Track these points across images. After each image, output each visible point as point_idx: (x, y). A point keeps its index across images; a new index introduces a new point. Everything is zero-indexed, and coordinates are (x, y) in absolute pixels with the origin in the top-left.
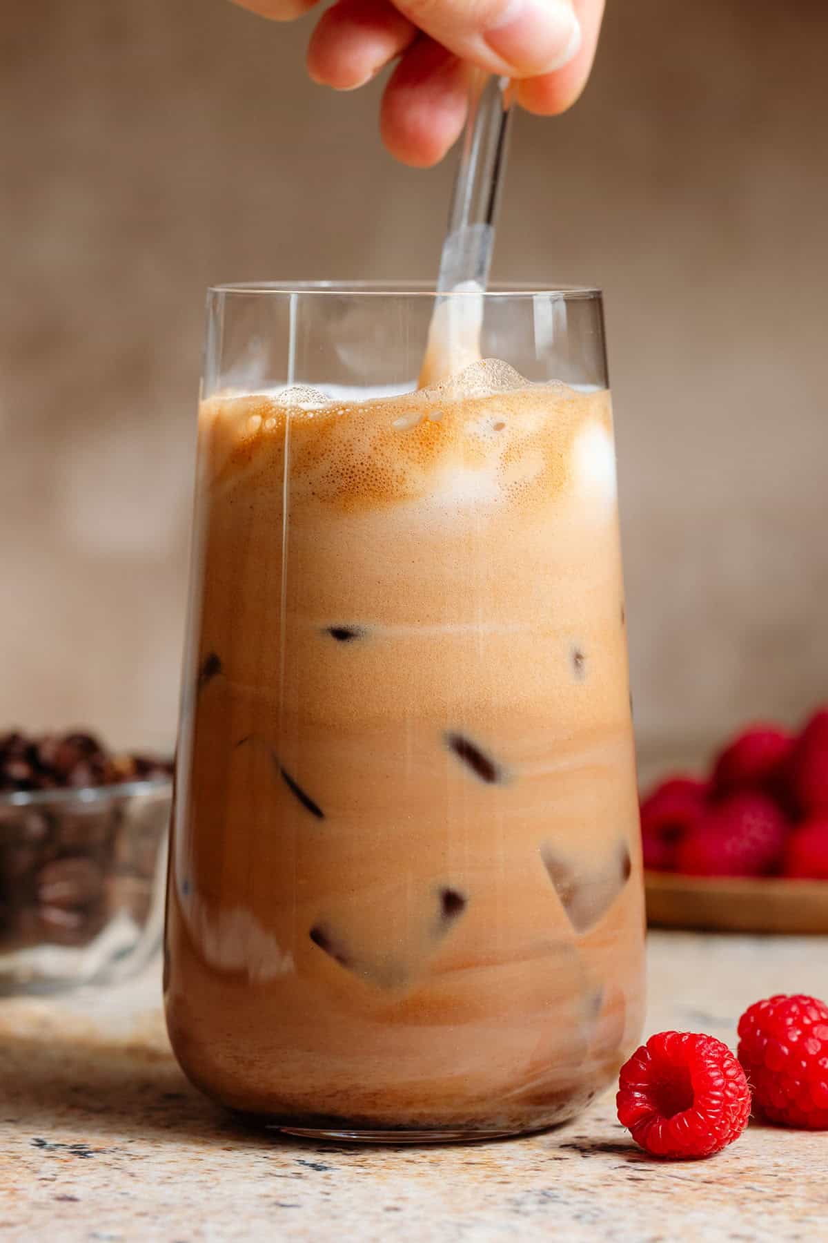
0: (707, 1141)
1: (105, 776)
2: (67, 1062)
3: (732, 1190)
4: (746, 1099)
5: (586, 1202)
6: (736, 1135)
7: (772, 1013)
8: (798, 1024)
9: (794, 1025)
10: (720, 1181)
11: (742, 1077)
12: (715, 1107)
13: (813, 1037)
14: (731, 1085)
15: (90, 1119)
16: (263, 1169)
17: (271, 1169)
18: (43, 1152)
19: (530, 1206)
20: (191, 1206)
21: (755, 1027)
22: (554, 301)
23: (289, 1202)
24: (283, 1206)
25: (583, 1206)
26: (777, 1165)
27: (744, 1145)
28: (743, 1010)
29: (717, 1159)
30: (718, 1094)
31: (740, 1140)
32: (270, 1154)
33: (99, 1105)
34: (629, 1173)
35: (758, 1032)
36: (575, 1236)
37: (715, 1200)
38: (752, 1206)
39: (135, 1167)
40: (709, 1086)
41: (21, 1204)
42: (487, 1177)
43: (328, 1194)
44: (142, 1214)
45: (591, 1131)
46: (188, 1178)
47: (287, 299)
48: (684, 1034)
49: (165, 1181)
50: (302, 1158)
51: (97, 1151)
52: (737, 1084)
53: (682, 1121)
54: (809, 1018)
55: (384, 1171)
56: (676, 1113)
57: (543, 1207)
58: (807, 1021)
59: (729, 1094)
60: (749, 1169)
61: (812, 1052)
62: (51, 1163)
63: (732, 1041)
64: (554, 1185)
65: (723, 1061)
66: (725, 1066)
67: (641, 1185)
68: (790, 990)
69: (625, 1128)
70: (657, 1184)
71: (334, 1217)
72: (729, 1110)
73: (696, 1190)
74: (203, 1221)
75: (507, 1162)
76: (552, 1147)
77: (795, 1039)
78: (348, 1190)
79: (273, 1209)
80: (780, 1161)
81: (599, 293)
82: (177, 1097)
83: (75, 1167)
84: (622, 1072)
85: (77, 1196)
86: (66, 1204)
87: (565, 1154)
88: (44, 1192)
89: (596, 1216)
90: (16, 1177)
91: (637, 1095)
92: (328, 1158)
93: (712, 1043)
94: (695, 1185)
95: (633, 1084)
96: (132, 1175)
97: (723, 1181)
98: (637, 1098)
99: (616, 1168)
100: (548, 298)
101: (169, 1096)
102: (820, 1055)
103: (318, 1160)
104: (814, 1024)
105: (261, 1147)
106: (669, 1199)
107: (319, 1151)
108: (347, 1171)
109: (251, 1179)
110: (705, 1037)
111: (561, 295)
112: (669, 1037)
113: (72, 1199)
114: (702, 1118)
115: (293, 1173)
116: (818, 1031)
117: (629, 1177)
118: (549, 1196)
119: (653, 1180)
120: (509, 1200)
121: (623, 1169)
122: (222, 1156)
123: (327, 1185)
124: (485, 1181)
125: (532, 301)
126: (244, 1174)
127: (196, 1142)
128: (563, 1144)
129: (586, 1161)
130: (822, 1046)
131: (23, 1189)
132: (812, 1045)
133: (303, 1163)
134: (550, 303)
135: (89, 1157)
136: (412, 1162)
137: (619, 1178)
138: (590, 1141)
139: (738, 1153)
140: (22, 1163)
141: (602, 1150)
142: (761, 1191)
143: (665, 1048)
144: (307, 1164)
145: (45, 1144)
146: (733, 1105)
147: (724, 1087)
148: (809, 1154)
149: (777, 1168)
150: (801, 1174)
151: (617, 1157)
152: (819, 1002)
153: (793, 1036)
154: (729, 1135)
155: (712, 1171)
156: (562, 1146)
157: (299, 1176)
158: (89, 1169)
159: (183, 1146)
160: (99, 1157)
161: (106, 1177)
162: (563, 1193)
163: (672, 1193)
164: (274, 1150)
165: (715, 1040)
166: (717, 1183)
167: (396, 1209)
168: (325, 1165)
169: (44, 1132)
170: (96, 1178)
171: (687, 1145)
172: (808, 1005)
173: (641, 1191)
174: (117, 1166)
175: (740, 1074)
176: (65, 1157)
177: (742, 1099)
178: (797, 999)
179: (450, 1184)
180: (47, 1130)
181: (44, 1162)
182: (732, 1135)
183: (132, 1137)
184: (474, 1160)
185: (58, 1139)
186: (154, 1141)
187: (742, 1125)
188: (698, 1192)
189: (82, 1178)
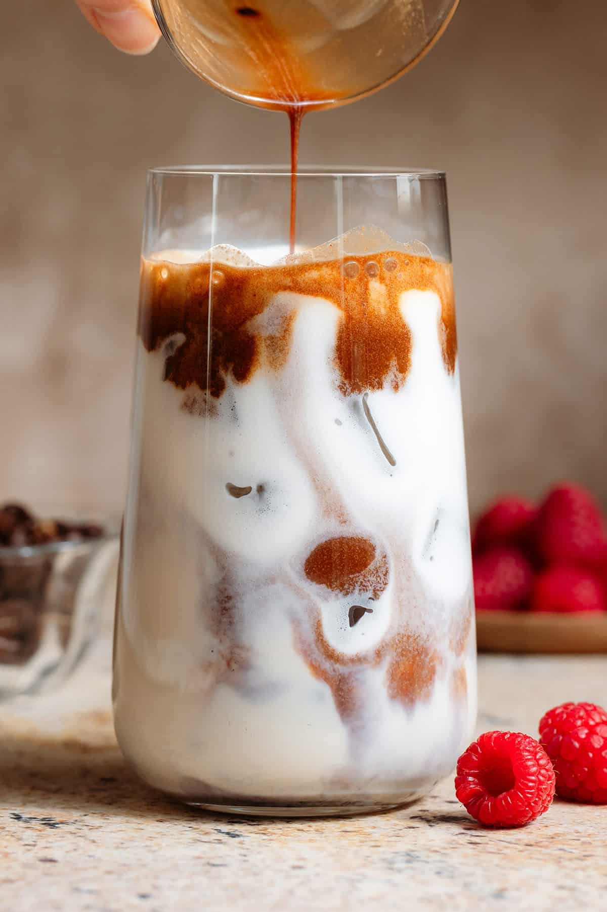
0: (523, 814)
1: (36, 537)
2: (21, 754)
3: (549, 851)
4: (553, 782)
5: (441, 861)
6: (545, 809)
7: (565, 716)
8: (586, 725)
9: (582, 725)
10: (537, 844)
11: (550, 766)
12: (531, 788)
13: (597, 734)
14: (543, 771)
15: (49, 798)
16: (191, 836)
17: (197, 836)
18: (21, 824)
19: (400, 865)
20: (144, 866)
21: (552, 727)
22: (411, 181)
23: (217, 862)
24: (214, 865)
25: (440, 865)
26: (578, 832)
27: (551, 816)
28: (542, 714)
29: (532, 827)
30: (533, 778)
31: (547, 812)
32: (193, 824)
33: (53, 787)
34: (468, 838)
35: (555, 731)
36: (440, 887)
37: (538, 859)
38: (567, 863)
39: (94, 835)
40: (525, 772)
41: (15, 865)
42: (362, 842)
43: (245, 856)
44: (109, 873)
45: (432, 806)
46: (136, 844)
47: (209, 179)
48: (506, 733)
49: (119, 846)
50: (218, 828)
51: (62, 823)
52: (547, 770)
53: (506, 799)
54: (593, 720)
55: (282, 837)
56: (501, 793)
57: (410, 865)
58: (592, 723)
59: (541, 778)
60: (557, 835)
61: (596, 745)
62: (29, 832)
63: (537, 737)
64: (412, 848)
65: (536, 753)
66: (538, 757)
67: (480, 847)
68: (577, 699)
69: (461, 804)
70: (491, 847)
71: (255, 874)
72: (541, 790)
73: (521, 851)
74: (156, 877)
75: (373, 830)
76: (404, 819)
77: (583, 736)
78: (259, 853)
79: (208, 867)
80: (579, 828)
81: (443, 175)
82: (111, 780)
83: (49, 836)
84: (458, 762)
85: (56, 858)
86: (48, 865)
87: (416, 823)
88: (30, 855)
89: (452, 872)
90: (5, 843)
91: (471, 779)
92: (237, 828)
93: (527, 740)
94: (521, 848)
95: (468, 771)
96: (94, 842)
97: (541, 844)
98: (470, 781)
99: (457, 835)
100: (407, 178)
101: (104, 780)
102: (603, 748)
103: (230, 829)
104: (597, 724)
105: (186, 819)
106: (503, 859)
107: (229, 822)
108: (256, 838)
109: (184, 844)
110: (521, 735)
111: (417, 177)
112: (495, 735)
113: (52, 861)
114: (522, 796)
115: (215, 840)
116: (600, 731)
117: (469, 842)
118: (412, 857)
119: (487, 844)
120: (384, 860)
121: (463, 835)
122: (158, 826)
123: (243, 849)
124: (361, 845)
125: (395, 180)
126: (177, 840)
127: (135, 816)
128: (412, 816)
129: (432, 829)
130: (604, 742)
131: (13, 853)
132: (597, 741)
133: (220, 831)
134: (407, 181)
135: (57, 827)
136: (302, 830)
137: (461, 842)
138: (432, 813)
139: (546, 822)
140: (7, 833)
141: (443, 821)
142: (571, 852)
143: (492, 744)
144: (223, 833)
145: (21, 818)
146: (544, 787)
147: (538, 773)
148: (599, 823)
149: (578, 834)
150: (598, 839)
151: (457, 826)
152: (600, 708)
153: (581, 734)
154: (541, 809)
155: (530, 837)
156: (412, 818)
157: (220, 841)
158: (60, 837)
159: (127, 819)
160: (65, 828)
161: (74, 843)
162: (423, 855)
163: (505, 854)
164: (195, 822)
165: (529, 737)
166: (535, 845)
167: (300, 867)
168: (237, 833)
169: (18, 809)
170: (68, 843)
171: (511, 816)
172: (592, 710)
173: (481, 852)
174: (80, 835)
175: (549, 763)
176: (39, 828)
177: (550, 782)
178: (583, 706)
179: (336, 848)
180: (19, 807)
181: (25, 832)
182: (543, 809)
183: (86, 812)
184: (349, 829)
185: (30, 814)
186: (103, 815)
187: (549, 801)
188: (525, 853)
189: (56, 844)
